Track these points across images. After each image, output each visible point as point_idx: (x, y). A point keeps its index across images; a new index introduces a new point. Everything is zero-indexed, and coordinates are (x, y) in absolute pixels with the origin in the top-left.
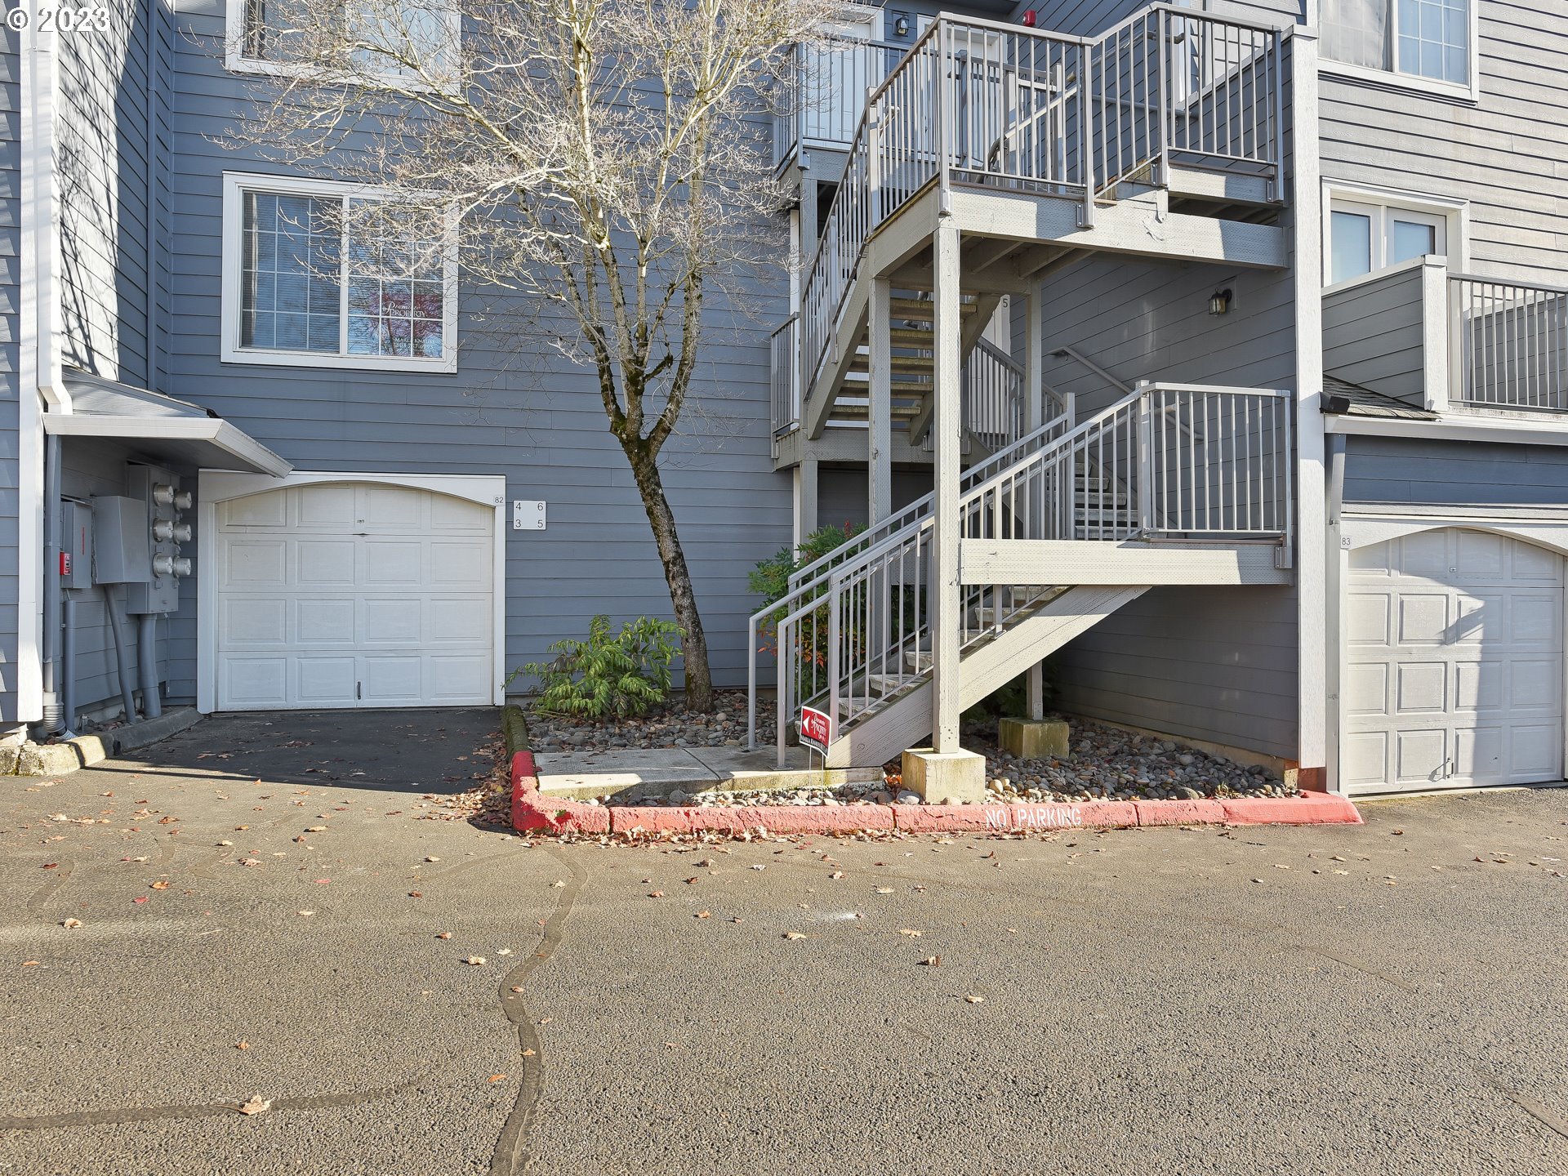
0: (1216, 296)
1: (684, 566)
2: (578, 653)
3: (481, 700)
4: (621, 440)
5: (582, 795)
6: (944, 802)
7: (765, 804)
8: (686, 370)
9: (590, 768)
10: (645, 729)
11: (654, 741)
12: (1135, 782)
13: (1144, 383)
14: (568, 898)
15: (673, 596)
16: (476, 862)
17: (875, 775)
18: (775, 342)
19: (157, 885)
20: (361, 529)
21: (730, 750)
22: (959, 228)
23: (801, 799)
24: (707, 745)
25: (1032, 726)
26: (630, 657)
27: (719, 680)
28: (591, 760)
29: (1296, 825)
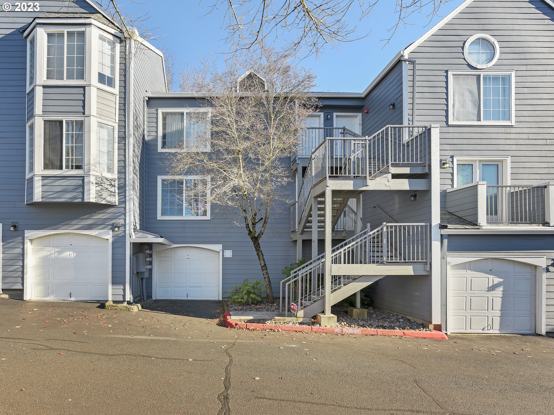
0: (412, 196)
1: (266, 267)
2: (240, 288)
3: (216, 299)
4: (250, 237)
5: (240, 320)
6: (326, 326)
7: (282, 324)
8: (267, 220)
9: (242, 315)
10: (256, 307)
11: (257, 310)
12: (383, 325)
13: (385, 223)
14: (237, 339)
15: (263, 275)
16: (218, 332)
17: (310, 320)
18: (292, 207)
19: (162, 331)
20: (188, 257)
21: (276, 312)
22: (331, 189)
23: (290, 324)
24: (271, 311)
25: (356, 310)
26: (252, 289)
27: (275, 295)
28: (243, 313)
29: (425, 338)
